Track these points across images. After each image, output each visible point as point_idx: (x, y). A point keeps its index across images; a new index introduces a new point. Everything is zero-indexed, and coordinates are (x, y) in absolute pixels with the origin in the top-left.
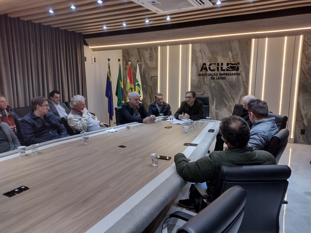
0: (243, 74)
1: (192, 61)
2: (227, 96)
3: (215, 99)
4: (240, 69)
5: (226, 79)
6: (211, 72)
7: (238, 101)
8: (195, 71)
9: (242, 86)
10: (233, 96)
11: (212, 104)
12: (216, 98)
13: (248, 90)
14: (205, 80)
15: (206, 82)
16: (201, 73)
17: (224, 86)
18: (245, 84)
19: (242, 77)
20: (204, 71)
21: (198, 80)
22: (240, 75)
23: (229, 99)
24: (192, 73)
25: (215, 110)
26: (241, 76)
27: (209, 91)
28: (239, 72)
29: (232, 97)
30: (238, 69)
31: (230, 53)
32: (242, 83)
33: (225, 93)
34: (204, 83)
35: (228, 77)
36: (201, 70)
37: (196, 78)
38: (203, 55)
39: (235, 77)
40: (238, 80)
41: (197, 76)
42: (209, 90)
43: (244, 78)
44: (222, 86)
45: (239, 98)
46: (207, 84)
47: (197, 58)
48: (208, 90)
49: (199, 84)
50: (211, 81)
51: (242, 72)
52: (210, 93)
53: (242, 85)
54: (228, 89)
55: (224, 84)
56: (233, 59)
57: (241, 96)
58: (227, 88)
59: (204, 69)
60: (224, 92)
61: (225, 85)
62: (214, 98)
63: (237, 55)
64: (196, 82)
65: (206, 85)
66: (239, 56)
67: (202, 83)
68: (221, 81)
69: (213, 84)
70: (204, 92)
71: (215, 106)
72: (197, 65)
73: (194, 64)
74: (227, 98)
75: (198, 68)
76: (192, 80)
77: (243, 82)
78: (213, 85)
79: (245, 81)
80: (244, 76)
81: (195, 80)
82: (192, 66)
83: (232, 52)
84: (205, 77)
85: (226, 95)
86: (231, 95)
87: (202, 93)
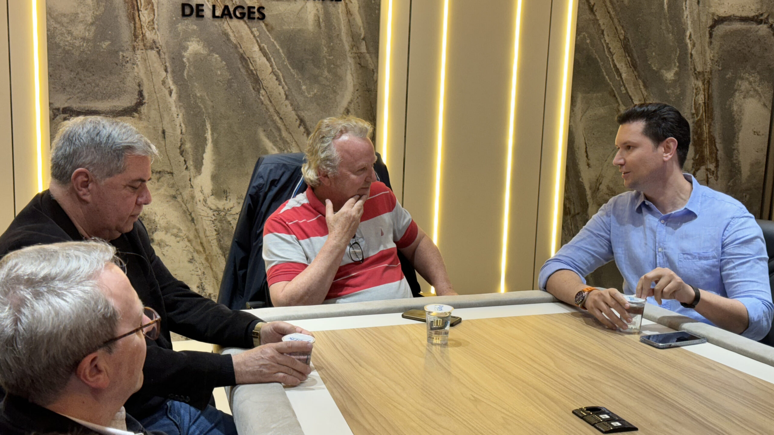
2: (276, 118)
3: (209, 135)
5: (268, 19)
10: (306, 115)
11: (190, 163)
12: (214, 129)
13: (376, 82)
15: (149, 35)
17: (260, 60)
18: (363, 49)
19: (349, 13)
21: (97, 18)
23: (284, 134)
25: (212, 201)
26: (341, 6)
27: (173, 87)
29: (302, 122)
32: (347, 47)
33: (267, 102)
34: (136, 36)
40: (327, 26)
42: (170, 81)
43: (359, 20)
44: (243, 59)
46: (154, 46)
48: (164, 82)
49: (105, 44)
50: (181, 27)
52: (180, 97)
53: (349, 55)
54: (278, 79)
55: (256, 48)
58: (273, 72)
60: (258, 91)
61: (265, 54)
62: (204, 132)
65: (152, 54)
67: (126, 35)
68: (239, 29)
69: (194, 47)
70: (141, 94)
71: (214, 178)
74: (279, 130)
76: (51, 14)
77: (354, 37)
78: (196, 54)
79: (363, 33)
80: (355, 5)
81: (74, 18)
85: (272, 110)
86: (296, 109)
87: (127, 101)
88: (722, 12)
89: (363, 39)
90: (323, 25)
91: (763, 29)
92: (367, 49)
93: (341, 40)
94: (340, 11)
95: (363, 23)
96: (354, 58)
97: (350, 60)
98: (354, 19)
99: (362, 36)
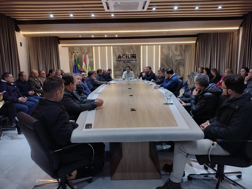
0: (138, 60)
1: (113, 53)
4: (137, 58)
6: (123, 59)
7: (137, 72)
8: (115, 59)
9: (138, 66)
10: (134, 70)
13: (140, 67)
14: (121, 63)
15: (121, 64)
16: (118, 59)
20: (119, 59)
21: (117, 63)
24: (113, 59)
28: (136, 59)
30: (136, 58)
31: (131, 50)
35: (132, 62)
36: (118, 58)
37: (116, 62)
38: (119, 50)
39: (134, 61)
40: (136, 63)
41: (116, 61)
42: (123, 68)
43: (139, 62)
45: (137, 71)
47: (116, 52)
49: (118, 65)
50: (123, 64)
54: (132, 67)
56: (133, 53)
59: (120, 58)
63: (135, 51)
64: (116, 64)
65: (121, 66)
66: (136, 52)
68: (128, 63)
69: (125, 65)
72: (116, 55)
73: (114, 55)
75: (116, 57)
76: (114, 63)
77: (138, 64)
81: (115, 63)
82: (113, 56)
83: (132, 50)
84: (120, 61)
87: (119, 70)
88: (177, 59)
91: (182, 61)
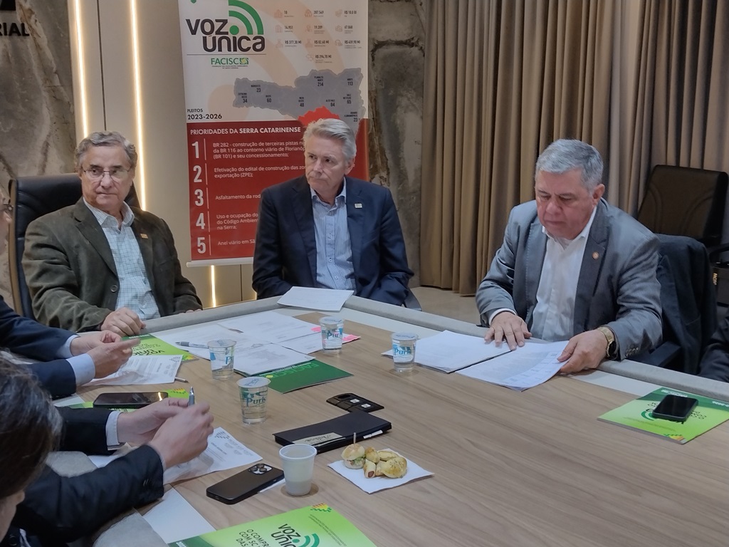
18: (57, 82)
19: (38, 47)
22: (26, 35)
26: (29, 41)
32: (40, 81)
45: (39, 156)
51: (32, 21)
53: (42, 88)
57: (47, 144)
79: (54, 66)
80: (44, 40)
89: (56, 73)
90: (12, 60)
92: (61, 82)
93: (33, 75)
94: (29, 46)
95: (53, 56)
96: (49, 92)
97: (45, 94)
98: (44, 53)
99: (54, 70)
